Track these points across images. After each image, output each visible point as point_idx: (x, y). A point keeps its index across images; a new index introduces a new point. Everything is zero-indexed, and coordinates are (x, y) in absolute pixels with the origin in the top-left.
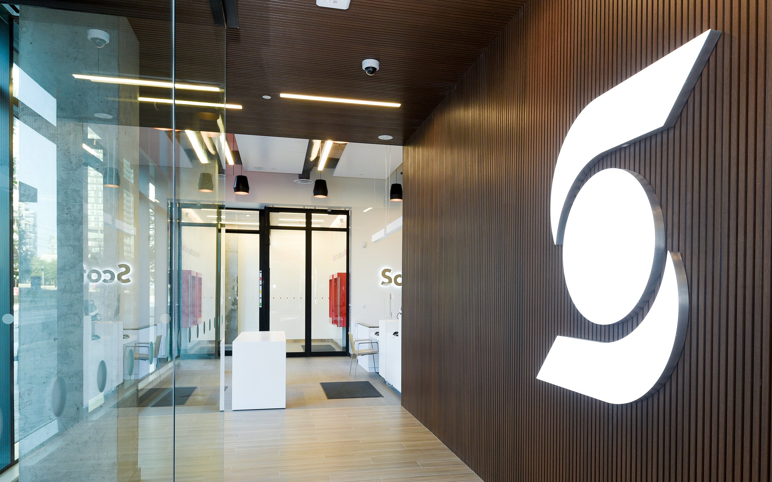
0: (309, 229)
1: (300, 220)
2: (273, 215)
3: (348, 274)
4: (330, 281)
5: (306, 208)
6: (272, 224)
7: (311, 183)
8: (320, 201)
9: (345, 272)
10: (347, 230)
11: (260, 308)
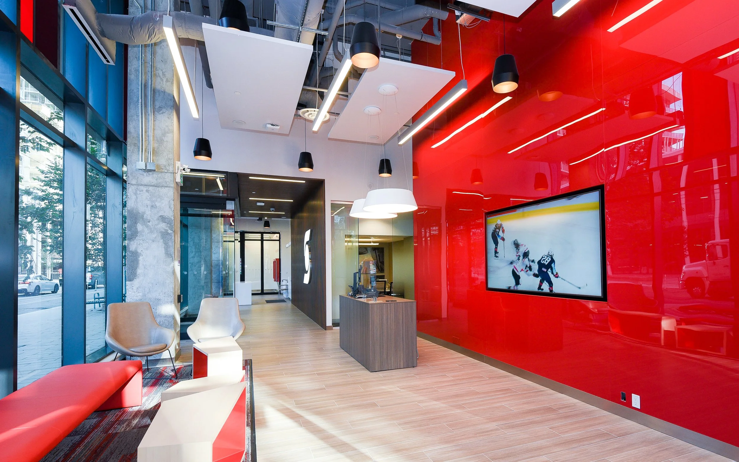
0: (262, 240)
1: (259, 236)
2: (246, 235)
3: (280, 259)
4: (274, 262)
5: (261, 231)
6: (246, 239)
7: (263, 222)
8: (267, 229)
9: (279, 258)
10: (279, 240)
11: (240, 275)
